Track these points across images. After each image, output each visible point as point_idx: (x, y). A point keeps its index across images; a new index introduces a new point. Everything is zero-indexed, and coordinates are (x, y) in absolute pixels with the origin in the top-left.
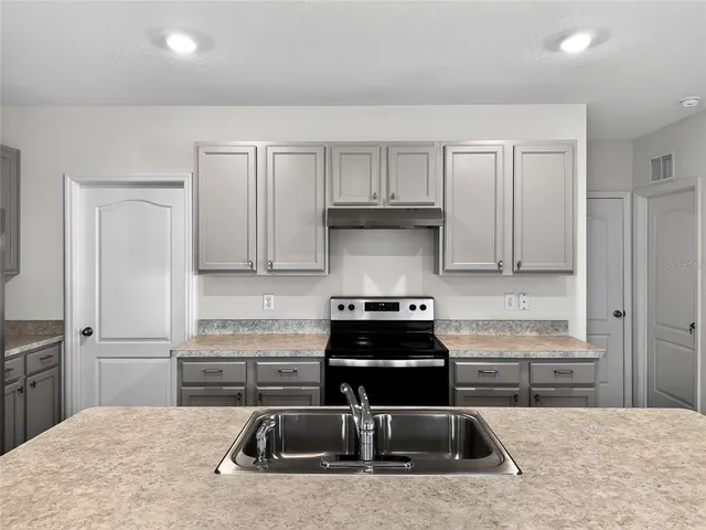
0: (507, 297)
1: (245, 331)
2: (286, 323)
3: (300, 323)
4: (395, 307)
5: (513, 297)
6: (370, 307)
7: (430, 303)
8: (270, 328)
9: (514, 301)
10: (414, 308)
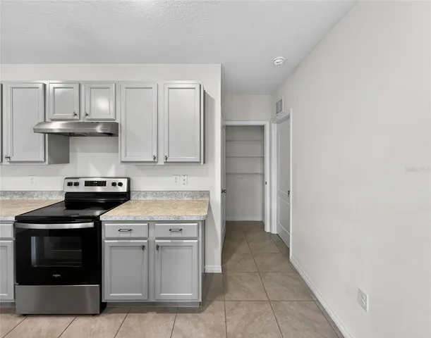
0: (174, 177)
2: (42, 193)
3: (50, 193)
4: (103, 184)
5: (178, 177)
6: (88, 184)
7: (125, 182)
8: (32, 196)
9: (178, 180)
10: (114, 184)
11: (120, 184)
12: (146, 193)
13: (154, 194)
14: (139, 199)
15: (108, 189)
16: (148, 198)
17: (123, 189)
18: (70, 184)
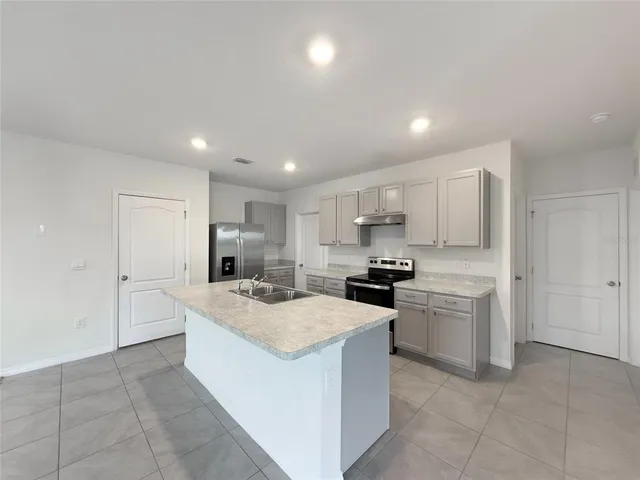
4: (394, 263)
6: (383, 262)
7: (410, 262)
10: (402, 264)
11: (407, 264)
12: (427, 275)
13: (436, 276)
14: (422, 279)
15: (397, 267)
16: (429, 279)
17: (408, 268)
18: (371, 262)
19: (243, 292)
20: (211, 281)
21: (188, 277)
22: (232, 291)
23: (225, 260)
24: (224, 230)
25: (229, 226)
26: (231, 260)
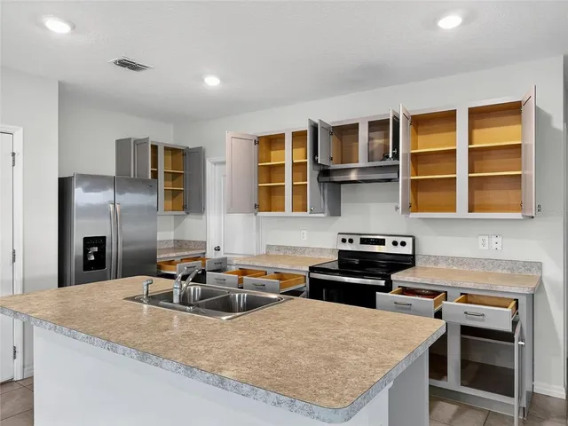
0: (481, 238)
1: (289, 253)
2: (313, 250)
3: (321, 250)
4: (382, 242)
5: (487, 238)
6: (364, 241)
7: (409, 241)
8: (304, 252)
9: (487, 242)
10: (395, 243)
11: (403, 244)
12: (437, 259)
13: (450, 261)
14: (428, 266)
15: (387, 249)
16: (440, 266)
17: (407, 250)
18: (344, 241)
19: (154, 299)
20: (62, 282)
21: (18, 276)
22: (132, 299)
23: (88, 242)
24: (87, 190)
25: (96, 182)
26: (100, 242)
